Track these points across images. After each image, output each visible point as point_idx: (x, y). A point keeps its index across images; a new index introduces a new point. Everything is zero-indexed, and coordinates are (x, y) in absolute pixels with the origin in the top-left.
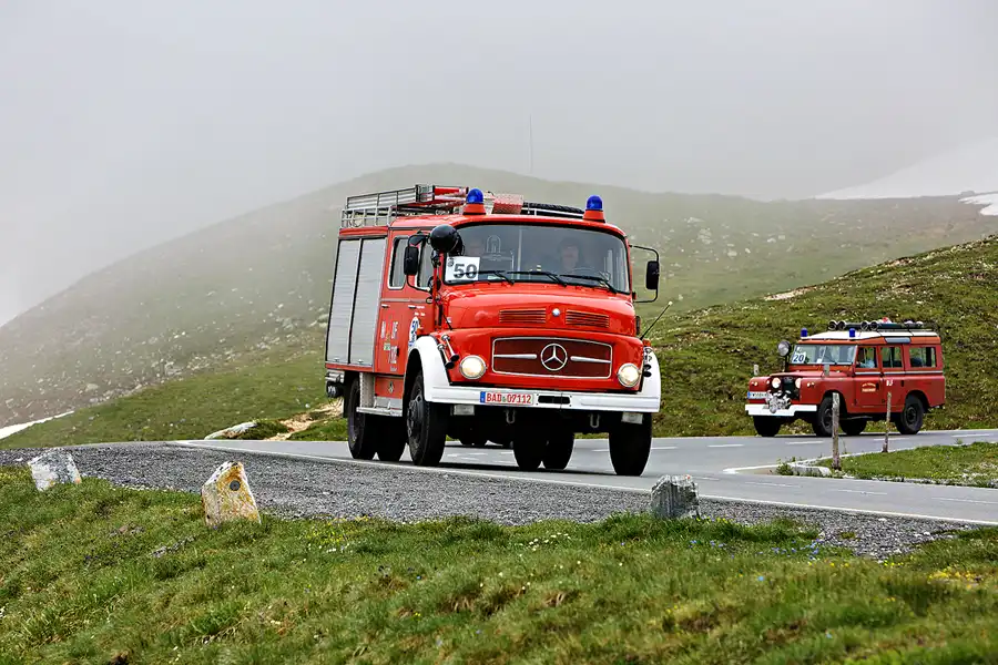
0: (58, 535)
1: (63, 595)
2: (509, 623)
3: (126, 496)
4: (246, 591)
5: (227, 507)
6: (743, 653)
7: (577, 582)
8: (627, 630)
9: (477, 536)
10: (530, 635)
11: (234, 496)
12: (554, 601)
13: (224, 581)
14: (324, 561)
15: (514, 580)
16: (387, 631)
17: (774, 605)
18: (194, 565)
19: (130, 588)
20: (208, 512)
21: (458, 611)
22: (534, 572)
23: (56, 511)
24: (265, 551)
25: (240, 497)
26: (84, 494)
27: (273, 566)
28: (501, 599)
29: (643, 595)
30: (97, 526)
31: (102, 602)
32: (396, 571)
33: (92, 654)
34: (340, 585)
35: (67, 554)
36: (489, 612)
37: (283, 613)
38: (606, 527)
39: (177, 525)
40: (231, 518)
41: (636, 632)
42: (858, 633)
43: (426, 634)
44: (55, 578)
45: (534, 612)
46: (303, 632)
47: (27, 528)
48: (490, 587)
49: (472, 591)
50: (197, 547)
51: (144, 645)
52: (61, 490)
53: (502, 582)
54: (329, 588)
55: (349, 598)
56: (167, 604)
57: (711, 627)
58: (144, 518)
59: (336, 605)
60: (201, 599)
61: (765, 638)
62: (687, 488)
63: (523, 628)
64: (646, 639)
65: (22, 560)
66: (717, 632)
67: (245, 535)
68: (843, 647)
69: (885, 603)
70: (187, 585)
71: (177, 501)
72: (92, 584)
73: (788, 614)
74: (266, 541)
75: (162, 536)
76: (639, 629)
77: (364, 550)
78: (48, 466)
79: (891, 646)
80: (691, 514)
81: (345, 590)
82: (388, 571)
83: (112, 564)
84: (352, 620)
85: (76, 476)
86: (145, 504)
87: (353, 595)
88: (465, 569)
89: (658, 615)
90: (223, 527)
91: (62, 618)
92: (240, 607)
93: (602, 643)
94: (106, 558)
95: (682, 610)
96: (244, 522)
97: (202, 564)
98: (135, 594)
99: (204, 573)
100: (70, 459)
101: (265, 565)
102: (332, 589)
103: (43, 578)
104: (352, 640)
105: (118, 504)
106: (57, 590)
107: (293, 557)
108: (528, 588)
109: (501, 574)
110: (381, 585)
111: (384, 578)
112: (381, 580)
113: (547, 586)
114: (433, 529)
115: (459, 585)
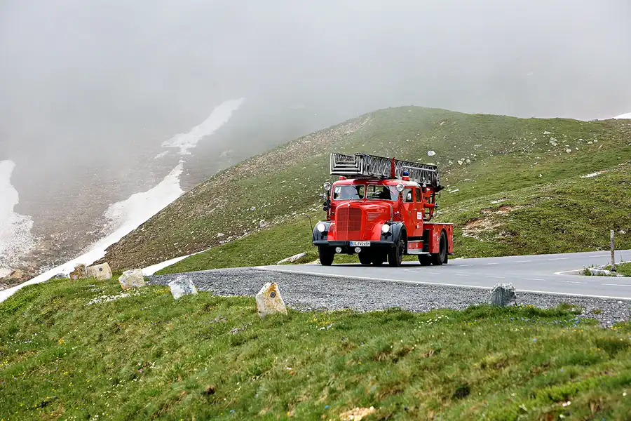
0: (183, 323)
2: (405, 367)
3: (221, 301)
4: (276, 351)
5: (269, 306)
6: (520, 380)
7: (439, 344)
8: (462, 369)
9: (399, 318)
10: (415, 373)
11: (273, 301)
12: (428, 355)
13: (267, 346)
14: (318, 334)
15: (409, 344)
16: (344, 371)
17: (537, 354)
18: (251, 338)
19: (218, 351)
20: (259, 309)
21: (381, 360)
22: (419, 339)
23: (184, 310)
24: (288, 329)
25: (275, 301)
26: (198, 300)
27: (291, 338)
28: (402, 354)
29: (473, 350)
30: (205, 318)
31: (203, 360)
32: (350, 340)
33: (197, 387)
34: (322, 348)
35: (187, 333)
36: (396, 361)
37: (293, 364)
38: (467, 312)
39: (244, 316)
40: (271, 312)
41: (467, 370)
42: (577, 368)
43: (363, 373)
44: (180, 347)
45: (418, 361)
46: (302, 373)
47: (168, 319)
48: (397, 348)
49: (387, 350)
50: (253, 328)
51: (223, 382)
52: (186, 298)
53: (402, 345)
54: (317, 350)
55: (326, 355)
56: (236, 359)
57: (504, 367)
58: (228, 313)
59: (321, 358)
60: (253, 356)
61: (531, 372)
63: (412, 369)
64: (472, 374)
65: (164, 337)
66: (507, 369)
67: (279, 321)
68: (569, 376)
69: (595, 351)
70: (247, 349)
72: (198, 349)
73: (544, 359)
74: (289, 324)
75: (236, 322)
76: (469, 369)
77: (340, 327)
78: (179, 286)
79: (592, 374)
80: (512, 304)
81: (325, 350)
82: (347, 340)
83: (209, 338)
84: (327, 367)
85: (194, 291)
86: (229, 305)
87: (329, 353)
88: (384, 338)
89: (478, 361)
90: (267, 317)
91: (183, 368)
92: (272, 360)
93: (450, 376)
95: (490, 358)
96: (278, 314)
97: (255, 337)
98: (221, 354)
99: (256, 342)
100: (191, 282)
101: (287, 337)
102: (319, 350)
103: (174, 346)
104: (326, 377)
105: (215, 305)
106: (181, 353)
107: (302, 333)
108: (415, 348)
109: (402, 341)
110: (343, 348)
111: (345, 344)
112: (343, 345)
113: (425, 347)
114: (376, 315)
115: (381, 347)
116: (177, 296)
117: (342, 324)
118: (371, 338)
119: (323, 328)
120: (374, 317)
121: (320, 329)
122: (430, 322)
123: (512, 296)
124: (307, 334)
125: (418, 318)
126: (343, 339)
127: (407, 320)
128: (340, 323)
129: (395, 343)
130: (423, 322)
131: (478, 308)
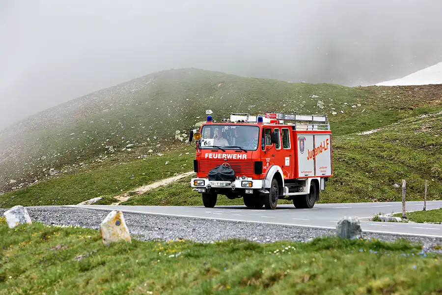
0: (23, 250)
1: (30, 280)
3: (57, 230)
4: (130, 277)
5: (114, 234)
7: (315, 271)
11: (118, 228)
12: (303, 280)
13: (117, 272)
14: (169, 261)
15: (280, 269)
18: (99, 264)
19: (66, 276)
20: (104, 237)
21: (250, 285)
22: (290, 264)
23: (21, 238)
25: (121, 229)
26: (34, 229)
27: (143, 264)
28: (274, 279)
29: (352, 276)
30: (43, 245)
31: (52, 283)
32: (212, 265)
34: (182, 273)
35: (30, 259)
36: (267, 286)
37: (153, 288)
38: (314, 244)
39: (87, 244)
40: (116, 240)
44: (24, 272)
45: (294, 285)
47: (6, 246)
48: (267, 273)
49: (257, 275)
50: (99, 255)
52: (22, 227)
53: (274, 269)
54: (176, 275)
55: (187, 280)
56: (87, 283)
57: (394, 292)
58: (68, 241)
59: (180, 283)
60: (106, 281)
62: (355, 223)
65: (6, 262)
66: (397, 294)
67: (124, 249)
70: (98, 274)
71: (83, 232)
74: (135, 252)
75: (79, 249)
78: (14, 216)
81: (185, 275)
82: (208, 266)
83: (54, 264)
85: (29, 220)
86: (67, 234)
87: (190, 278)
90: (112, 245)
91: (31, 292)
92: (128, 285)
94: (51, 260)
95: (376, 284)
96: (123, 242)
97: (103, 263)
98: (70, 279)
99: (106, 268)
100: (26, 211)
101: (138, 263)
102: (178, 275)
103: (18, 272)
105: (53, 234)
106: (27, 277)
107: (152, 259)
108: (288, 273)
109: (273, 266)
110: (205, 273)
111: (207, 269)
112: (205, 270)
113: (299, 272)
114: (224, 245)
115: (251, 272)
116: (12, 225)
117: (191, 252)
118: (233, 264)
119: (173, 256)
120: (221, 247)
121: (170, 256)
122: (277, 252)
123: (357, 229)
124: (159, 261)
125: (265, 248)
126: (205, 264)
127: (254, 250)
128: (189, 251)
129: (265, 269)
130: (270, 253)
131: (324, 240)
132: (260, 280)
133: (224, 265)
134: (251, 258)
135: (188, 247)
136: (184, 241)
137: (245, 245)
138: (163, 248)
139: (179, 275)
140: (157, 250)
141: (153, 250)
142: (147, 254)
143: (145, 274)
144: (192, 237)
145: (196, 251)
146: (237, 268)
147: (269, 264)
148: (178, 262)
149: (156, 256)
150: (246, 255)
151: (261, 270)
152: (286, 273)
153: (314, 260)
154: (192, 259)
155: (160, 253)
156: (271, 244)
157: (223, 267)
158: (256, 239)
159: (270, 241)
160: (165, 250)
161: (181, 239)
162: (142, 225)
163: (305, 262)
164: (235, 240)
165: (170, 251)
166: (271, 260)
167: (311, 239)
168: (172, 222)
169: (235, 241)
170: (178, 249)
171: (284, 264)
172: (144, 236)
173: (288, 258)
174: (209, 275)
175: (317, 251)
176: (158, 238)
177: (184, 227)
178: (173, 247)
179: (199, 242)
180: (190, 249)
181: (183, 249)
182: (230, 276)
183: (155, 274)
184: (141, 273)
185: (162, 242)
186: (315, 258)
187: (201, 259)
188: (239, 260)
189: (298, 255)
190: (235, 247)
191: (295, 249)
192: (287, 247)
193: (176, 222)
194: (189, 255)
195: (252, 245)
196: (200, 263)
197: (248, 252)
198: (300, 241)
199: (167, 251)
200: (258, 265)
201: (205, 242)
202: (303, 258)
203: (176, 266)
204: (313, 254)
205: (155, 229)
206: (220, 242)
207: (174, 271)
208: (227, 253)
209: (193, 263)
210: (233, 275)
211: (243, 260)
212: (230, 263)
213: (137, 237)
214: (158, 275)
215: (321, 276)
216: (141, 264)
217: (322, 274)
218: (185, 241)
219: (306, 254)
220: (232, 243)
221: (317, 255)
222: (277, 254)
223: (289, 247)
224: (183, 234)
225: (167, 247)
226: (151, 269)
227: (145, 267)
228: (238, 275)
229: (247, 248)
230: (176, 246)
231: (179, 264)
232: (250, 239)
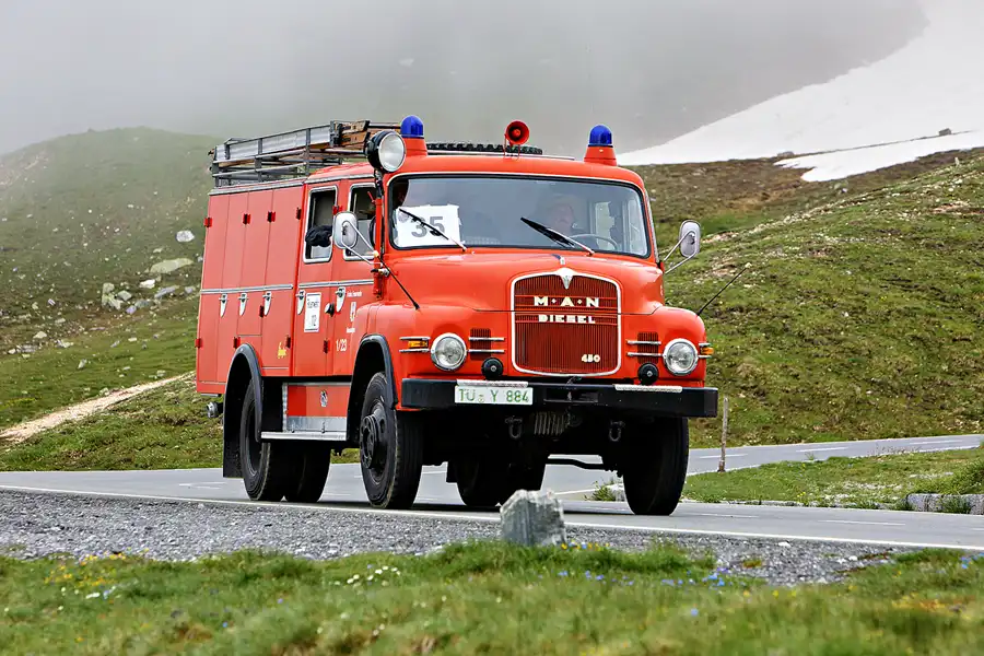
7: (448, 624)
12: (420, 649)
14: (86, 608)
15: (362, 623)
22: (386, 611)
27: (21, 617)
28: (346, 648)
29: (540, 637)
32: (194, 619)
34: (119, 637)
49: (305, 639)
53: (347, 624)
54: (105, 641)
55: (133, 654)
62: (548, 506)
81: (127, 643)
82: (184, 618)
87: (140, 649)
101: (10, 616)
102: (108, 643)
107: (44, 605)
108: (380, 631)
109: (344, 616)
110: (176, 636)
111: (180, 625)
112: (176, 628)
113: (408, 630)
114: (221, 566)
115: (289, 634)
117: (140, 583)
118: (246, 612)
119: (96, 595)
120: (214, 570)
121: (88, 597)
122: (355, 581)
123: (553, 521)
124: (61, 608)
125: (324, 572)
126: (174, 615)
127: (299, 577)
128: (136, 582)
129: (324, 623)
130: (338, 583)
131: (472, 549)
132: (312, 650)
133: (222, 616)
134: (289, 598)
135: (134, 574)
136: (124, 558)
137: (276, 565)
138: (70, 575)
139: (112, 643)
140: (58, 580)
141: (47, 581)
142: (31, 592)
143: (27, 640)
144: (146, 549)
145: (155, 582)
146: (256, 621)
147: (333, 612)
148: (109, 610)
149: (53, 597)
150: (278, 590)
151: (316, 625)
152: (376, 633)
153: (444, 599)
154: (144, 603)
155: (63, 589)
156: (341, 563)
157: (220, 622)
158: (303, 549)
159: (336, 555)
160: (78, 580)
161: (116, 553)
162: (21, 519)
163: (424, 605)
164: (250, 554)
165: (88, 583)
166: (340, 602)
167: (440, 547)
168: (94, 510)
169: (250, 556)
170: (110, 578)
171: (373, 612)
172: (24, 548)
173: (383, 596)
174: (186, 642)
175: (454, 576)
176: (59, 552)
177: (125, 524)
178: (96, 571)
179: (162, 559)
180: (139, 579)
181: (121, 578)
182: (237, 642)
183: (53, 641)
184: (16, 639)
185: (67, 563)
186: (449, 596)
187: (167, 601)
188: (260, 602)
189: (407, 588)
190: (251, 570)
191: (398, 573)
192: (381, 568)
193: (105, 510)
194: (136, 593)
195: (293, 565)
196: (164, 611)
197: (284, 582)
198: (413, 553)
199: (82, 584)
200: (306, 614)
201: (175, 561)
202: (419, 594)
203: (103, 621)
204: (443, 585)
205: (53, 528)
206: (214, 558)
207: (98, 633)
208: (231, 587)
209: (145, 612)
210: (246, 642)
211: (270, 602)
212: (236, 612)
213: (8, 551)
214: (59, 644)
215: (463, 639)
216: (16, 618)
217: (467, 632)
218: (128, 557)
219: (425, 585)
220: (243, 562)
221: (455, 586)
222: (355, 585)
223: (386, 568)
224: (121, 541)
225: (81, 573)
226: (42, 628)
227: (25, 624)
228: (258, 639)
229: (279, 574)
230: (103, 571)
231: (112, 615)
232: (288, 550)
